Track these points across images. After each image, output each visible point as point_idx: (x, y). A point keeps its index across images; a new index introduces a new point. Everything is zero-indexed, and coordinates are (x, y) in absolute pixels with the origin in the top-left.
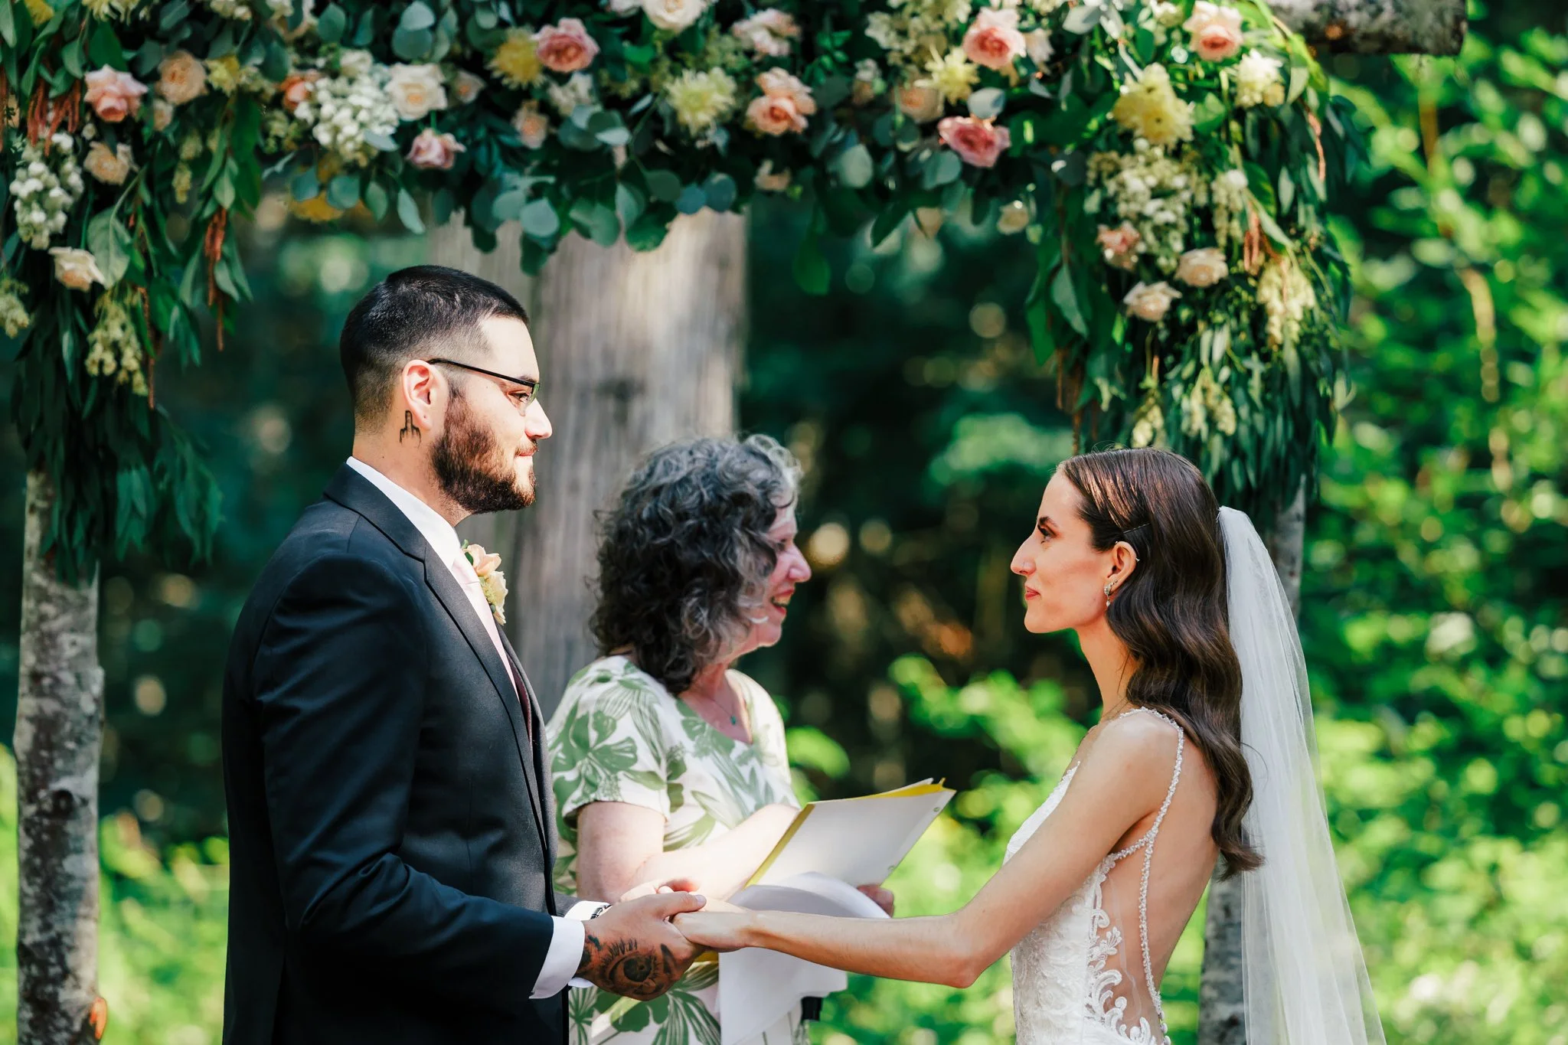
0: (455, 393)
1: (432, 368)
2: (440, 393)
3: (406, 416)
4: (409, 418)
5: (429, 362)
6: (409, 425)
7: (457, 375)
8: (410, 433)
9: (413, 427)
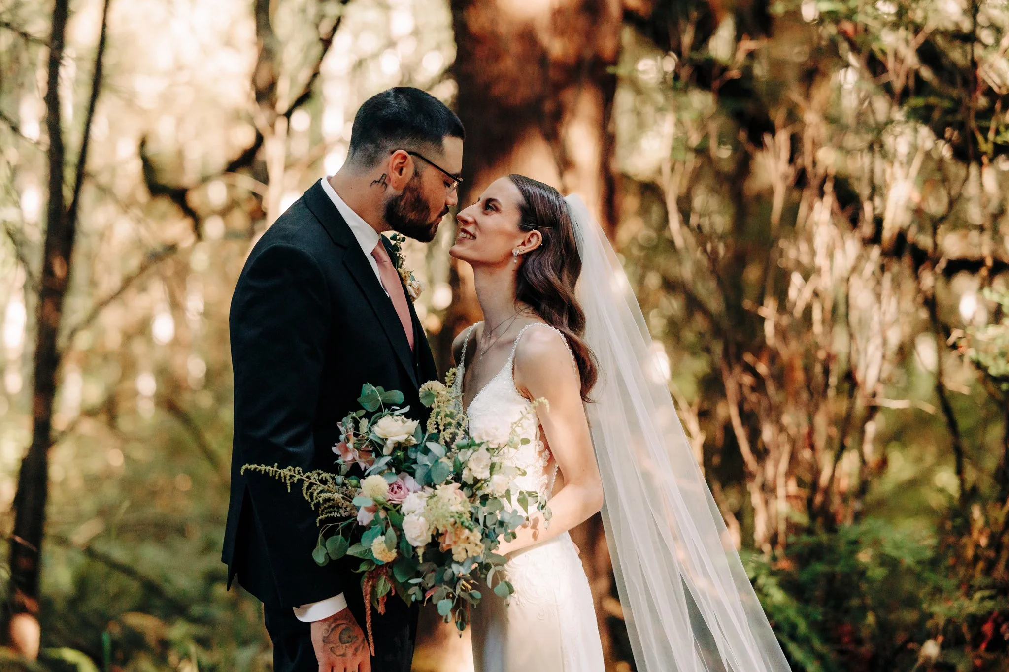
0: (417, 174)
1: (409, 156)
2: (408, 172)
3: (383, 176)
4: (384, 178)
5: (408, 152)
6: (382, 181)
7: (421, 164)
8: (380, 184)
9: (384, 183)
